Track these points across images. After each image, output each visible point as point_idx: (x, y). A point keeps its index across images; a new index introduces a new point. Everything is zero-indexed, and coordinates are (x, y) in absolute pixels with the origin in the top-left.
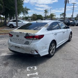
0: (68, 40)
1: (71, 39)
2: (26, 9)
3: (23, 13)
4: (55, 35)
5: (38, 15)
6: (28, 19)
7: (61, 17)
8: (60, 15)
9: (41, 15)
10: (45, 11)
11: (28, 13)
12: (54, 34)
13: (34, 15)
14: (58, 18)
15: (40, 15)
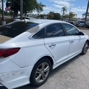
0: (81, 52)
1: (86, 51)
2: (41, 5)
3: (37, 9)
4: (50, 46)
5: (56, 14)
6: (43, 17)
7: (83, 17)
8: (83, 15)
9: (59, 14)
10: (62, 8)
11: (42, 10)
12: (47, 46)
13: (51, 13)
14: (79, 18)
15: (57, 13)
